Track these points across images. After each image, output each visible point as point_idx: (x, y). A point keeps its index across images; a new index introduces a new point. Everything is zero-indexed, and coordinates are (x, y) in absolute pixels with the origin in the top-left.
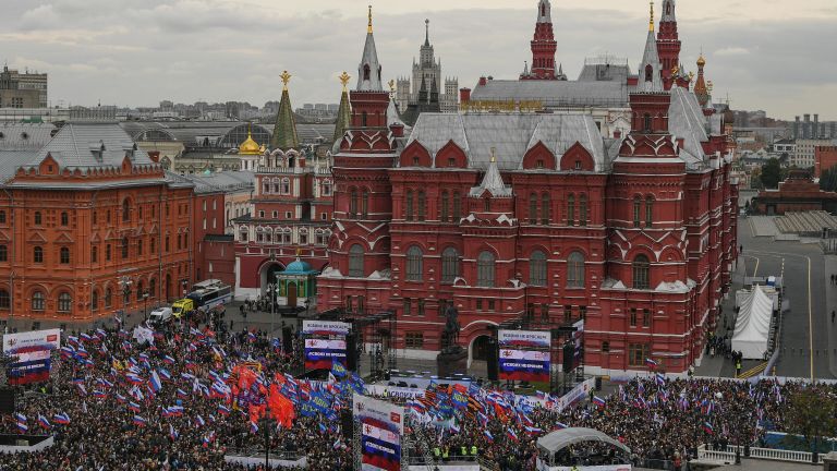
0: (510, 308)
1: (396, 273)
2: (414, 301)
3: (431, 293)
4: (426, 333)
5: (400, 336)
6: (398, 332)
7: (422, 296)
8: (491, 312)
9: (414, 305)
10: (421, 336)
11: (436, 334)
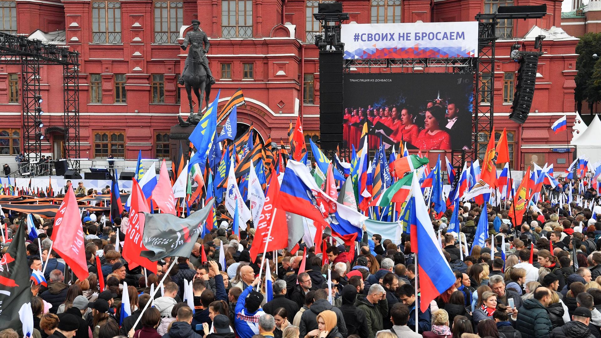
0: (281, 73)
1: (74, 31)
2: (108, 79)
3: (137, 63)
4: (131, 132)
5: (86, 139)
6: (83, 132)
7: (120, 69)
8: (248, 81)
9: (108, 85)
10: (121, 137)
11: (146, 132)
